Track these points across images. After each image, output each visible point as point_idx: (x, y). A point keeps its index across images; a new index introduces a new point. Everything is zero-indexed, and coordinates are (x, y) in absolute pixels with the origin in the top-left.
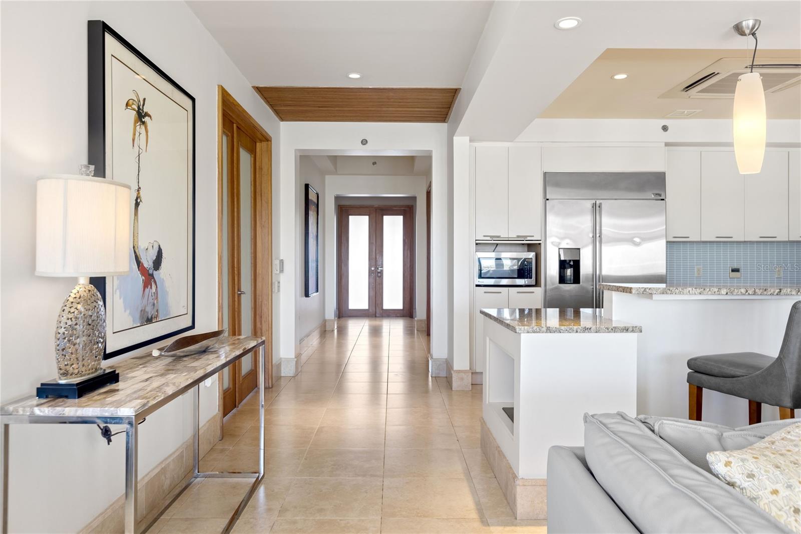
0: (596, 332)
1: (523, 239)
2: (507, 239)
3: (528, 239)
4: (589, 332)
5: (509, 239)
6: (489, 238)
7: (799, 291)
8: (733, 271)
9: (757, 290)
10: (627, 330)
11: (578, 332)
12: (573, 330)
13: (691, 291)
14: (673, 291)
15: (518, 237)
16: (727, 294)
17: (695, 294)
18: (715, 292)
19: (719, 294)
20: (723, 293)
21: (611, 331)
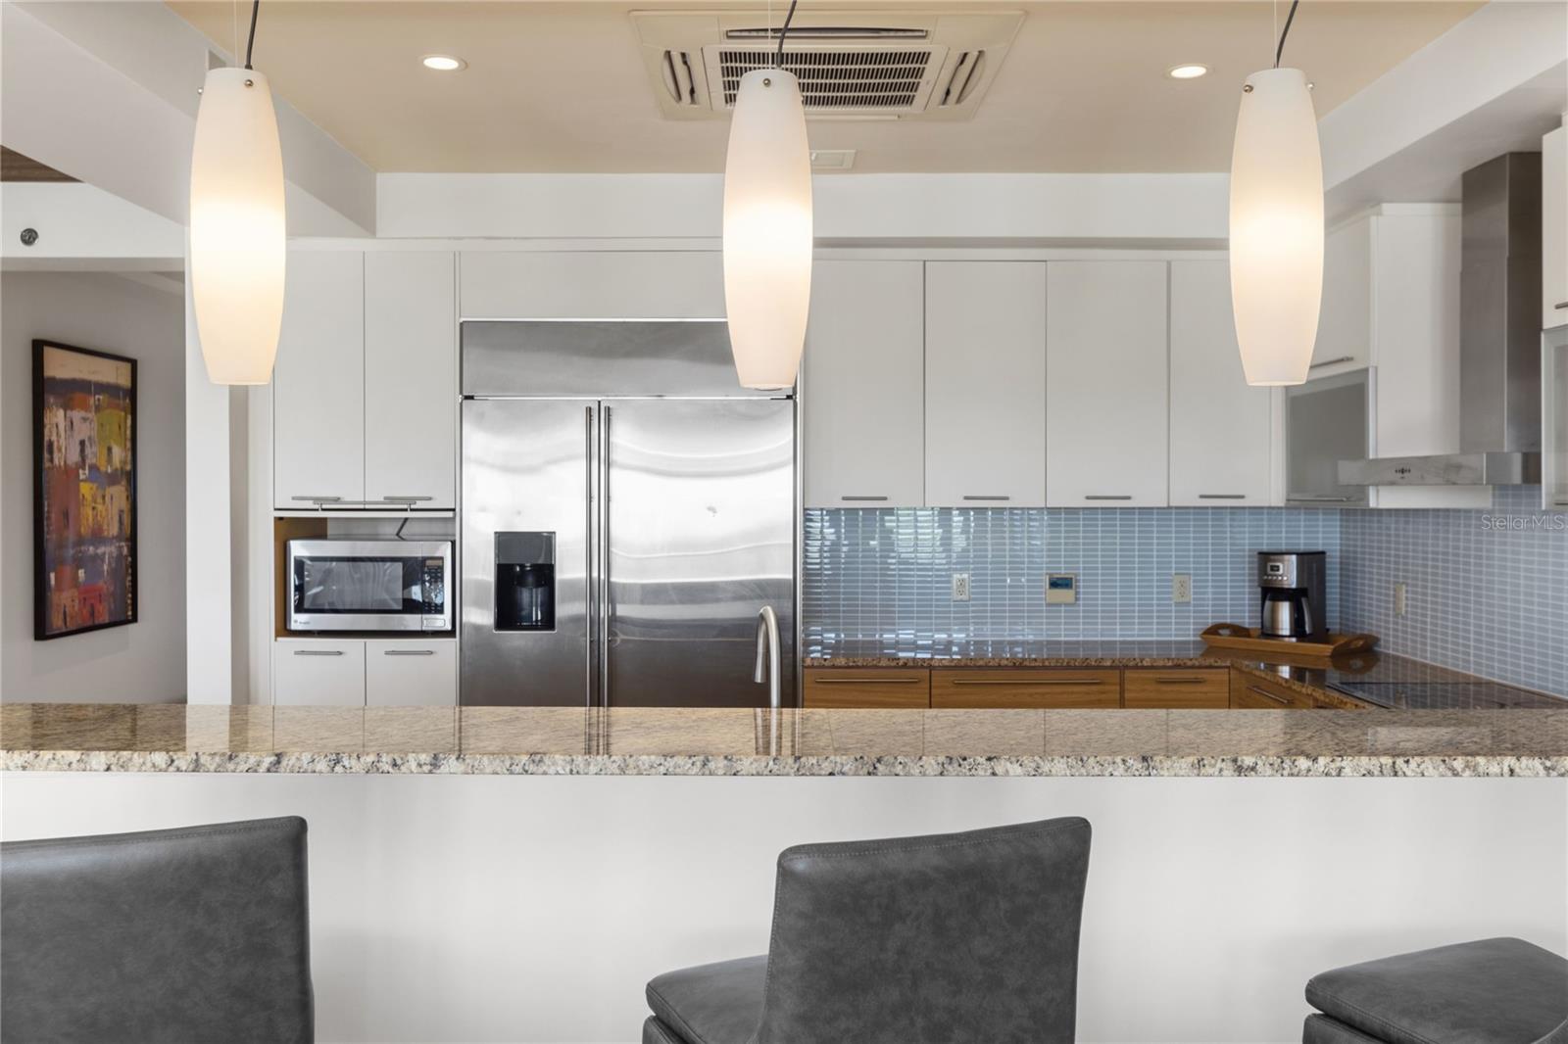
1: (405, 507)
2: (362, 507)
3: (419, 505)
5: (367, 507)
6: (310, 505)
7: (338, 762)
8: (1055, 584)
15: (389, 499)
16: (108, 768)
19: (84, 770)
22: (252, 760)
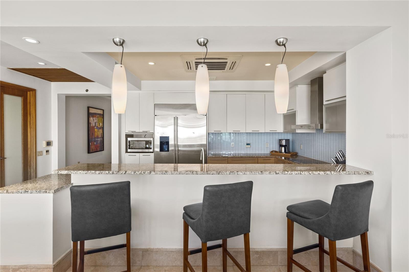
0: (31, 193)
1: (146, 132)
2: (139, 132)
4: (27, 193)
6: (131, 132)
7: (135, 172)
8: (247, 144)
9: (114, 172)
10: (46, 192)
11: (22, 193)
12: (20, 192)
13: (81, 173)
14: (72, 172)
15: (143, 131)
16: (99, 174)
17: (83, 174)
18: (93, 173)
19: (95, 174)
20: (97, 173)
21: (38, 192)
22: (122, 172)
